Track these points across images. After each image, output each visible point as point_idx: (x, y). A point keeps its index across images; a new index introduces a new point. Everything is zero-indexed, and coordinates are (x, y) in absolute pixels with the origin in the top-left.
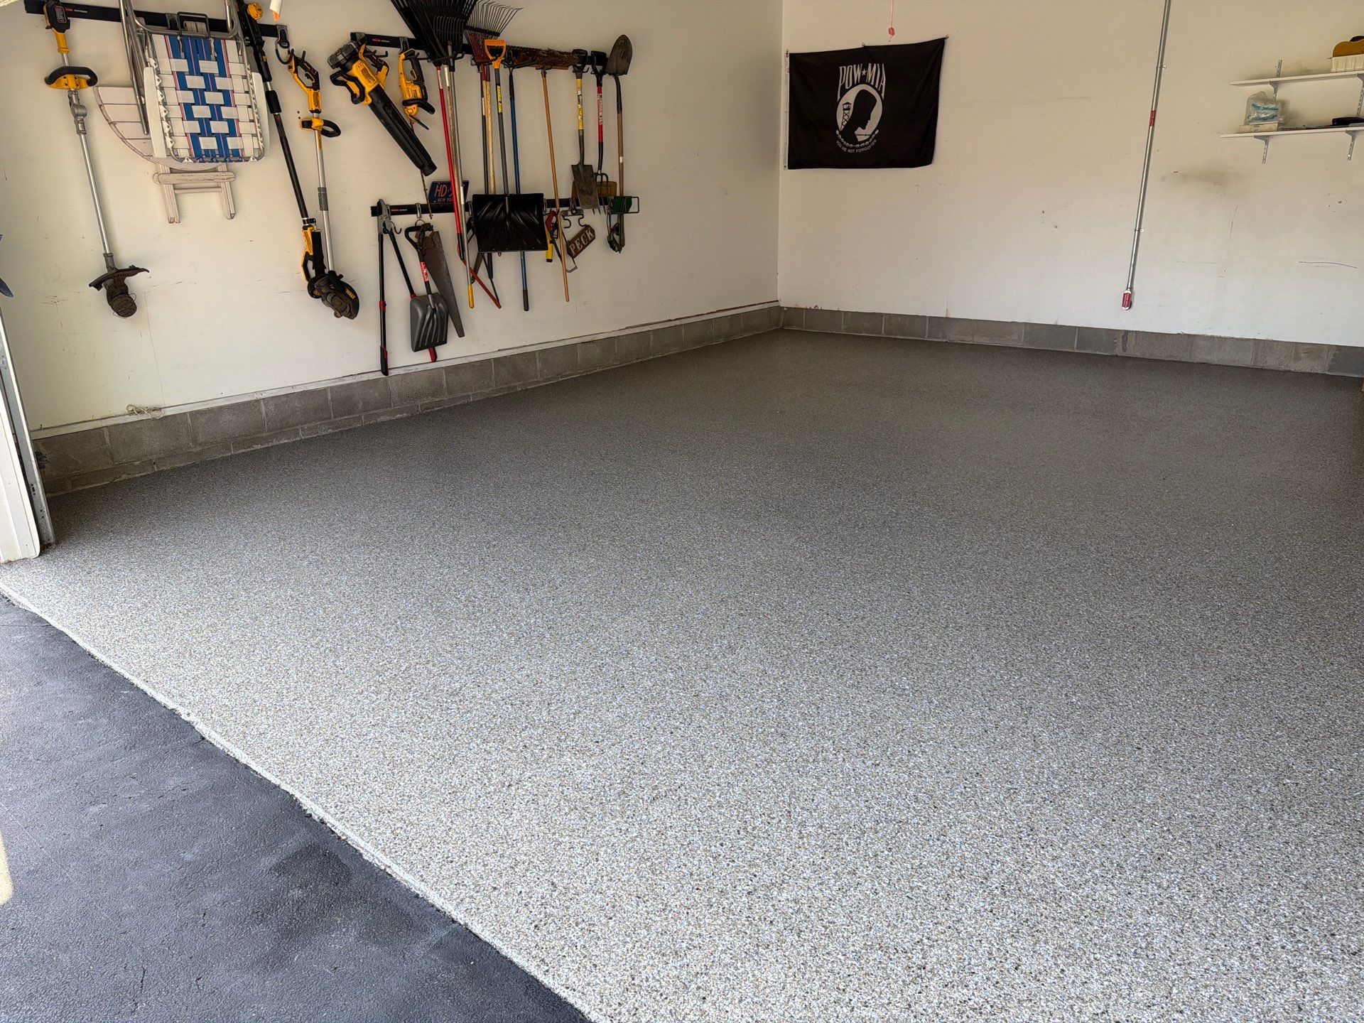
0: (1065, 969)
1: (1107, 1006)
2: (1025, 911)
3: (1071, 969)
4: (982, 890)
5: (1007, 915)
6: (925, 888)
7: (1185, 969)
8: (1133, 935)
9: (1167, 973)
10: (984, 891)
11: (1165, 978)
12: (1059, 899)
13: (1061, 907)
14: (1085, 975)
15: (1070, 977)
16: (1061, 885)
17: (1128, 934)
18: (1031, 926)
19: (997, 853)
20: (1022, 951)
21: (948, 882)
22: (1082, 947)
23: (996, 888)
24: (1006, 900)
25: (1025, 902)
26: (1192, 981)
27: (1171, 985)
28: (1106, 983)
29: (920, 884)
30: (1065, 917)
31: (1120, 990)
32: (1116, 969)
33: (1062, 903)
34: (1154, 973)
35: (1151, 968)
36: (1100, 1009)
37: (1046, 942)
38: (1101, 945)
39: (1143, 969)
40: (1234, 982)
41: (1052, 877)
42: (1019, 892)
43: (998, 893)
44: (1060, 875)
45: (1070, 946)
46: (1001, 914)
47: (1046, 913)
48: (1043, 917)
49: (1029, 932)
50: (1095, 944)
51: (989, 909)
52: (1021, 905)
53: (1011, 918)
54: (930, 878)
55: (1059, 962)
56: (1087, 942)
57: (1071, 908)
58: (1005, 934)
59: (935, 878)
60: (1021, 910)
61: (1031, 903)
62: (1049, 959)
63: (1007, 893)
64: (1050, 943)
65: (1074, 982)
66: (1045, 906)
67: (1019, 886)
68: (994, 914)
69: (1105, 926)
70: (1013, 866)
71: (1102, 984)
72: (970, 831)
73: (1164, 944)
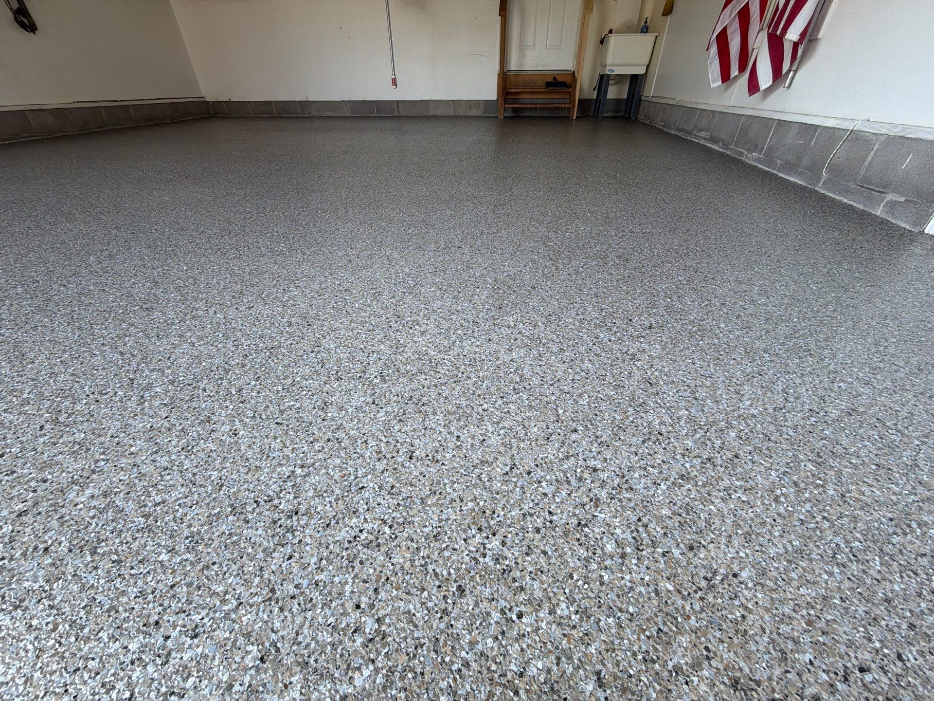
0: (460, 434)
1: (512, 458)
2: (407, 388)
3: (466, 432)
4: (361, 384)
5: (390, 400)
6: (298, 405)
7: (558, 387)
8: (507, 374)
9: (546, 396)
10: (364, 385)
11: (548, 403)
12: (436, 366)
13: (439, 372)
14: (480, 432)
15: (467, 442)
16: (434, 353)
17: (502, 374)
18: (416, 402)
19: (371, 346)
20: (413, 433)
21: (325, 389)
22: (468, 403)
23: (376, 377)
24: (386, 385)
25: (405, 380)
26: (568, 396)
27: (555, 407)
28: (502, 432)
29: (292, 403)
30: (445, 381)
31: (517, 433)
32: (505, 413)
33: (439, 368)
34: (537, 402)
35: (532, 398)
36: (507, 465)
37: (435, 413)
38: (484, 394)
39: (527, 402)
40: (596, 382)
41: (425, 349)
42: (397, 373)
43: (378, 381)
44: (430, 345)
45: (458, 407)
46: (384, 402)
47: (427, 383)
48: (426, 388)
49: (416, 409)
50: (479, 395)
51: (371, 401)
52: (402, 385)
53: (395, 402)
54: (305, 392)
55: (452, 429)
56: (471, 396)
57: (448, 370)
58: (391, 422)
59: (309, 391)
60: (403, 389)
61: (411, 379)
62: (442, 430)
63: (387, 378)
64: (438, 413)
65: (472, 445)
66: (424, 377)
67: (397, 367)
68: (377, 405)
69: (481, 374)
70: (388, 352)
71: (499, 435)
72: (344, 335)
73: (533, 372)
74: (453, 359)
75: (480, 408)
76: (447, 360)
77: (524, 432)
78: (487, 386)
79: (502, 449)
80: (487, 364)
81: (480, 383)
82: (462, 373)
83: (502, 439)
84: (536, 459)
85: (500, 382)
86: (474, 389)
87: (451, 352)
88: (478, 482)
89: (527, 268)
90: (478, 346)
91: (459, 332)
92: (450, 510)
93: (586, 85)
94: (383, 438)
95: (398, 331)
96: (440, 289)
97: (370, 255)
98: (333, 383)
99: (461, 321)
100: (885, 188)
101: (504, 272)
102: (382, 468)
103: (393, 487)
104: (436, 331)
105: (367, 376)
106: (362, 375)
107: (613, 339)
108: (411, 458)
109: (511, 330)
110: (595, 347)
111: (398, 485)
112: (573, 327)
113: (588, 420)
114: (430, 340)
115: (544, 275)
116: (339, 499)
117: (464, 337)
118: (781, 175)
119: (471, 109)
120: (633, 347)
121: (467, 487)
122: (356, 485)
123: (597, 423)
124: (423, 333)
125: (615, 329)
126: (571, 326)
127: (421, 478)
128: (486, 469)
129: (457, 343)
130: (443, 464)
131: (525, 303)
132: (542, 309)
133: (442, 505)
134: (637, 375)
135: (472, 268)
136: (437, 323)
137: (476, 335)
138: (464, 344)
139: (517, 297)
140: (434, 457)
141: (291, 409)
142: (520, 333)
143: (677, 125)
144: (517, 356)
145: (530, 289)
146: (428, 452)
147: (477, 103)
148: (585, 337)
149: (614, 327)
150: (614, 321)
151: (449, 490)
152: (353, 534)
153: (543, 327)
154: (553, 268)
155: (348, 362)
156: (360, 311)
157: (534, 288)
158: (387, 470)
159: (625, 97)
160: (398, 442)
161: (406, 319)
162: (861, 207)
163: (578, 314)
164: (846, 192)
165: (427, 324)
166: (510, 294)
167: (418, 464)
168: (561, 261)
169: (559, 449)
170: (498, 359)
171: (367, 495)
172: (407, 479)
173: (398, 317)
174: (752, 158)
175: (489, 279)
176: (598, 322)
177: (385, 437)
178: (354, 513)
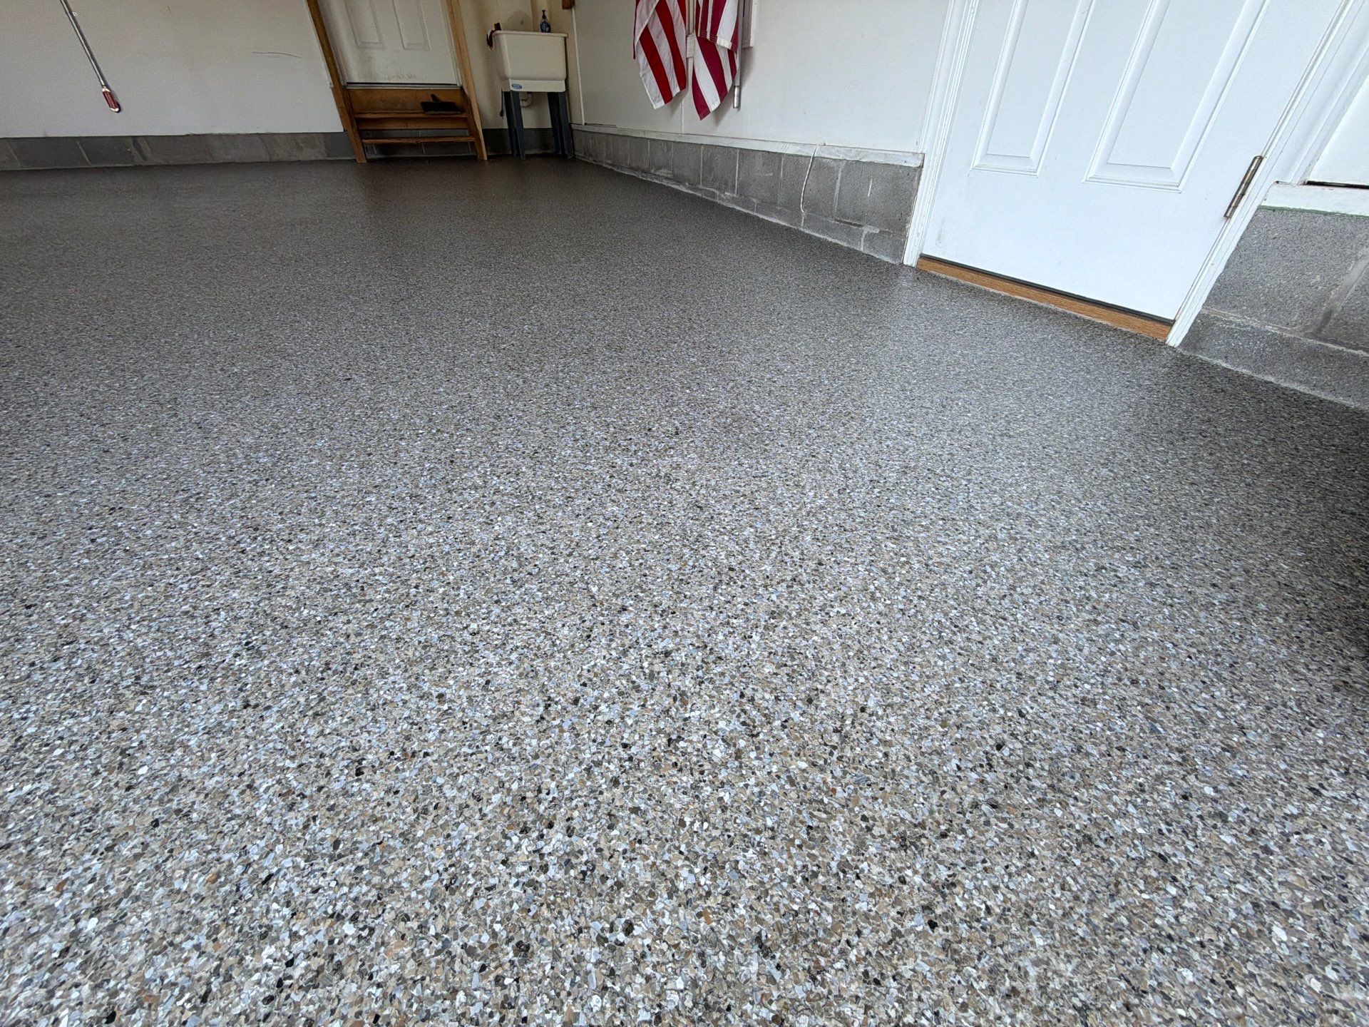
0: (442, 690)
2: (314, 652)
3: (451, 682)
4: (206, 681)
5: (283, 686)
6: (46, 785)
10: (212, 680)
13: (371, 601)
15: (459, 697)
18: (341, 668)
19: (209, 600)
20: (350, 727)
21: (115, 724)
23: (236, 655)
24: (266, 662)
25: (305, 639)
29: (27, 788)
33: (370, 593)
37: (384, 674)
41: (330, 569)
42: (284, 631)
43: (243, 662)
44: (340, 559)
46: (269, 695)
47: (353, 627)
48: (353, 638)
49: (343, 682)
51: (240, 703)
52: (301, 650)
53: (295, 684)
54: (58, 752)
55: (426, 687)
57: (388, 591)
58: (299, 724)
59: (71, 743)
60: (306, 656)
61: (318, 632)
62: (407, 698)
63: (263, 648)
64: (391, 670)
65: (470, 699)
66: (344, 618)
67: (280, 621)
68: (256, 706)
70: (250, 600)
72: (133, 599)
74: (391, 570)
75: (466, 634)
76: (380, 574)
77: (549, 643)
78: (466, 593)
79: (522, 684)
80: (456, 558)
81: (453, 592)
82: (416, 587)
83: (518, 668)
84: (580, 676)
85: (488, 579)
86: (446, 605)
87: (385, 559)
88: (498, 754)
89: (479, 390)
90: (431, 533)
91: (389, 520)
92: (462, 826)
93: (486, 108)
94: (288, 763)
95: (262, 554)
96: (331, 458)
97: (153, 429)
98: (132, 704)
99: (388, 502)
100: (859, 220)
101: (441, 404)
102: (302, 820)
103: (336, 844)
104: (344, 531)
105: (216, 659)
106: (203, 662)
107: (635, 462)
108: (359, 772)
109: (481, 491)
110: (614, 481)
111: (347, 834)
112: (575, 460)
113: (636, 587)
114: (337, 551)
115: (508, 395)
116: (217, 930)
117: (402, 526)
118: (761, 216)
119: (301, 149)
120: (664, 465)
121: (482, 771)
122: (251, 881)
123: (650, 586)
124: (317, 544)
125: (633, 448)
126: (571, 460)
127: (390, 798)
128: (506, 727)
129: (392, 539)
130: (426, 754)
131: (492, 444)
132: (520, 446)
133: (443, 827)
134: (680, 502)
135: (382, 409)
136: (341, 517)
137: (422, 516)
138: (405, 538)
139: (475, 438)
140: (404, 750)
141: (27, 802)
142: (497, 491)
143: (629, 161)
144: (503, 529)
145: (492, 420)
146: (391, 748)
147: (309, 138)
148: (597, 471)
149: (630, 445)
150: (629, 437)
151: (450, 793)
152: (273, 980)
153: (530, 473)
154: (520, 382)
155: (160, 649)
156: (162, 542)
157: (498, 417)
158: (314, 818)
159: (549, 126)
160: (322, 756)
161: (274, 529)
162: (845, 244)
163: (576, 440)
164: (827, 229)
165: (320, 525)
166: (462, 436)
167: (377, 777)
168: (528, 369)
169: (609, 645)
170: (473, 543)
171: (283, 886)
172: (363, 813)
173: (256, 529)
174: (726, 198)
175: (418, 421)
176: (608, 443)
177: (293, 758)
178: (263, 936)
